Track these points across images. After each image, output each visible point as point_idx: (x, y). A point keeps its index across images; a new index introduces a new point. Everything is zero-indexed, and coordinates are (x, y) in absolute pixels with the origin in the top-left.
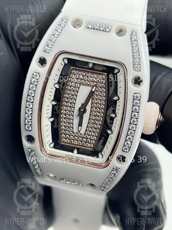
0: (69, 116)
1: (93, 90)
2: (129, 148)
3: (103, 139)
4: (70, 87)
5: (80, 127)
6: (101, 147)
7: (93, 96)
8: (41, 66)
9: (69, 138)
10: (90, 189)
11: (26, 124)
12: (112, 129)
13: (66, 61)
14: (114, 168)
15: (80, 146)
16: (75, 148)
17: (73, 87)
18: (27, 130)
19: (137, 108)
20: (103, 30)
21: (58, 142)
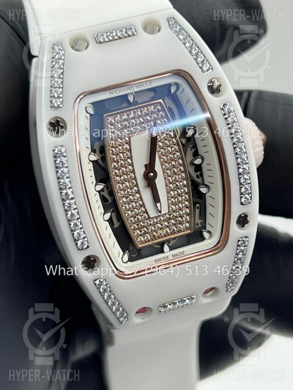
2: (250, 195)
5: (158, 205)
6: (201, 221)
9: (147, 231)
10: (208, 299)
11: (76, 241)
12: (206, 183)
13: (91, 110)
14: (239, 241)
15: (168, 235)
18: (81, 249)
19: (235, 126)
20: (125, 36)
21: (131, 248)
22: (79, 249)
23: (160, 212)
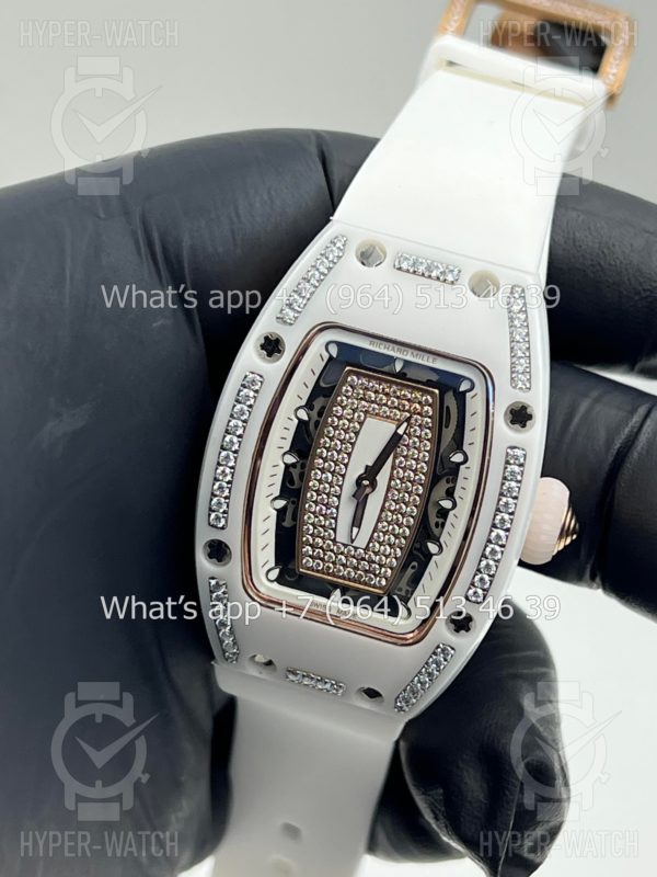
0: (329, 498)
1: (401, 431)
2: (485, 593)
3: (413, 567)
4: (340, 418)
5: (355, 530)
6: (408, 588)
7: (399, 447)
8: (266, 357)
9: (322, 556)
10: (366, 704)
11: (211, 510)
12: (442, 540)
13: (334, 351)
14: (438, 647)
15: (349, 580)
16: (335, 586)
17: (348, 420)
18: (212, 526)
19: (513, 484)
20: (438, 278)
21: (290, 566)
22: (209, 524)
23: (353, 541)
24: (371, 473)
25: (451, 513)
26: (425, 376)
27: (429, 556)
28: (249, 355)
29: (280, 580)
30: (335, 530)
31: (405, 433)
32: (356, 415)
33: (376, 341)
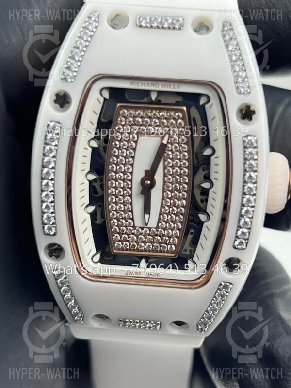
0: (124, 198)
1: (165, 141)
2: (247, 241)
3: (192, 233)
4: (120, 141)
5: (147, 216)
6: (191, 248)
7: (166, 153)
8: (60, 109)
9: (128, 239)
11: (44, 224)
12: (208, 211)
13: (106, 95)
14: (221, 284)
15: (149, 251)
16: (141, 257)
17: (126, 141)
18: (47, 234)
19: (253, 162)
20: (169, 28)
21: (107, 250)
22: (45, 234)
23: (147, 224)
24: (150, 174)
25: (211, 191)
26: (173, 100)
27: (201, 224)
28: (47, 109)
29: (102, 261)
30: (132, 219)
31: (168, 142)
32: (131, 136)
33: (135, 81)
